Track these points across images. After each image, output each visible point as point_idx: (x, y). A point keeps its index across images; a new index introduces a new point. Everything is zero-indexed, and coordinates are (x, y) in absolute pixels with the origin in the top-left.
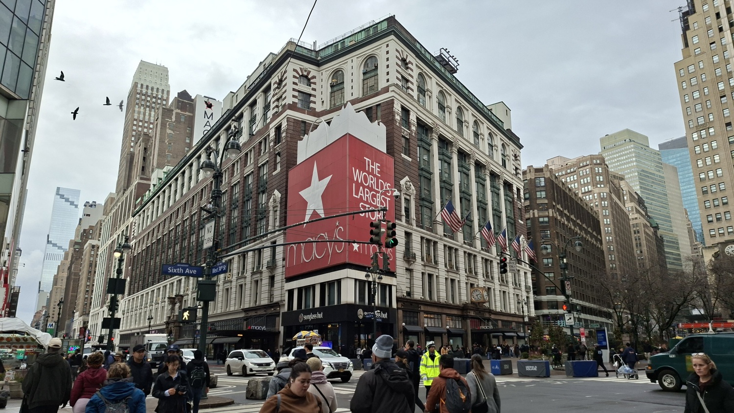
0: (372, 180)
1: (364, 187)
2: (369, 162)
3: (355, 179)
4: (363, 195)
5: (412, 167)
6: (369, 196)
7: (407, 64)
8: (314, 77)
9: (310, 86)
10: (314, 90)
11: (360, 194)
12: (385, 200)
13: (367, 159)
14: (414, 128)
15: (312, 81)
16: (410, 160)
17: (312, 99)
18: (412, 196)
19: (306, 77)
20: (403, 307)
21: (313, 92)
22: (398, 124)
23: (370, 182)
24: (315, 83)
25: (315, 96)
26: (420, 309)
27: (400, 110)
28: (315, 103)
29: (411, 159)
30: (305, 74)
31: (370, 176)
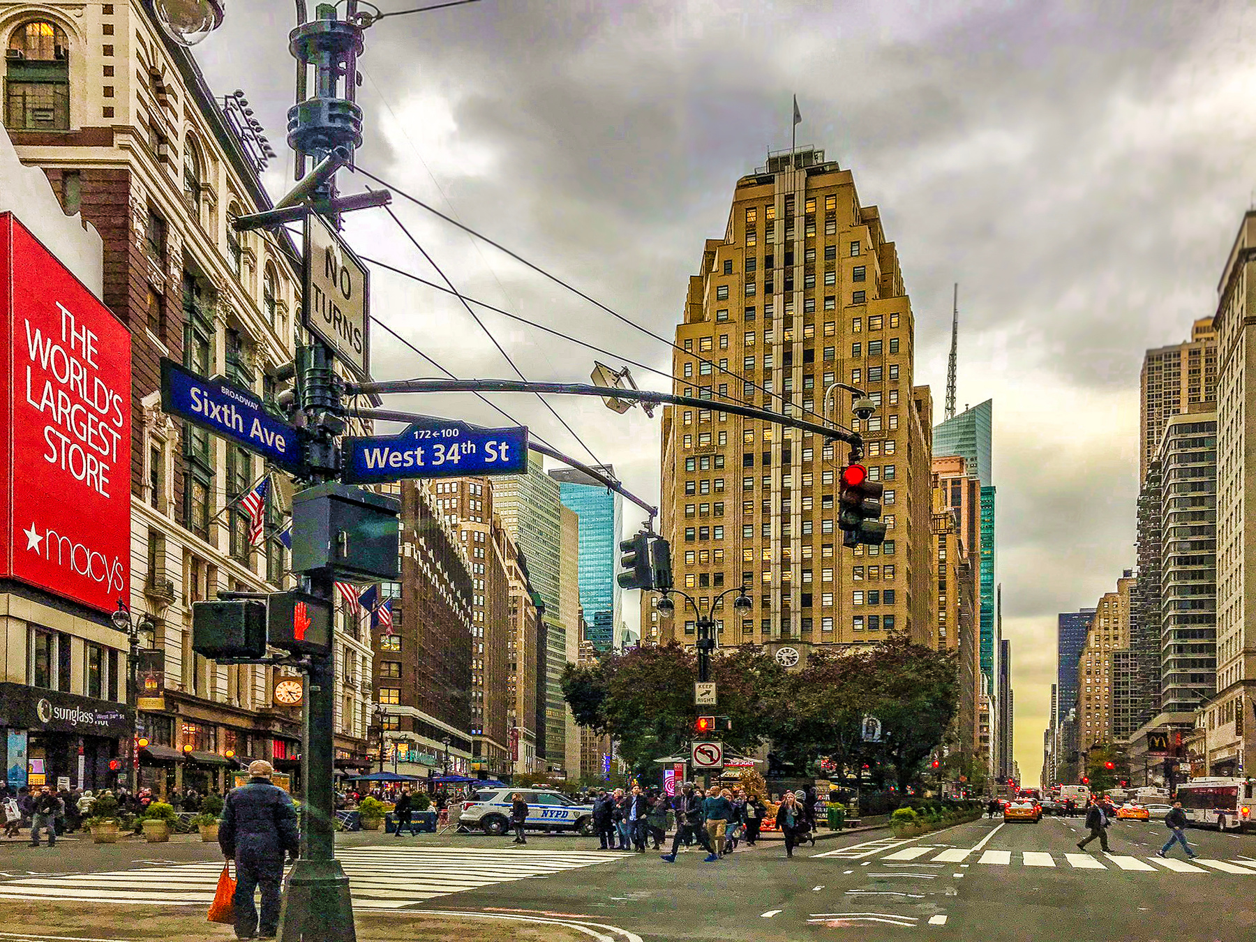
0: (76, 372)
1: (56, 386)
2: (69, 321)
3: (33, 356)
4: (52, 405)
6: (70, 414)
7: (163, 90)
11: (44, 401)
13: (65, 312)
14: (175, 272)
16: (165, 350)
18: (167, 446)
22: (137, 245)
23: (70, 377)
27: (146, 208)
29: (168, 351)
31: (72, 360)
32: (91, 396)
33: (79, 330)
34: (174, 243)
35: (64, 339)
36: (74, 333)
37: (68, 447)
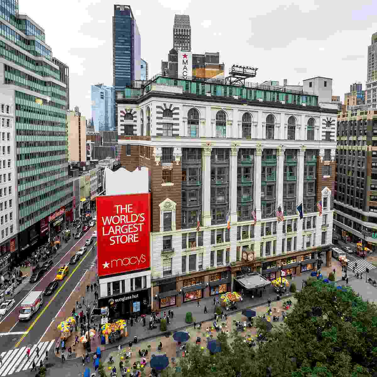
0: (123, 217)
1: (114, 226)
2: (119, 208)
3: (105, 224)
4: (113, 231)
5: (173, 189)
6: (120, 230)
7: (171, 112)
8: (135, 112)
9: (132, 119)
10: (135, 121)
11: (110, 231)
12: (139, 226)
13: (117, 206)
14: (178, 160)
15: (134, 115)
16: (173, 184)
17: (134, 128)
18: (173, 211)
19: (130, 114)
21: (135, 123)
22: (157, 164)
23: (120, 220)
24: (136, 117)
25: (136, 126)
26: (177, 280)
27: (161, 152)
28: (136, 130)
30: (129, 112)
31: (121, 216)
32: (129, 220)
33: (124, 207)
34: (177, 151)
35: (118, 213)
36: (121, 209)
37: (119, 238)
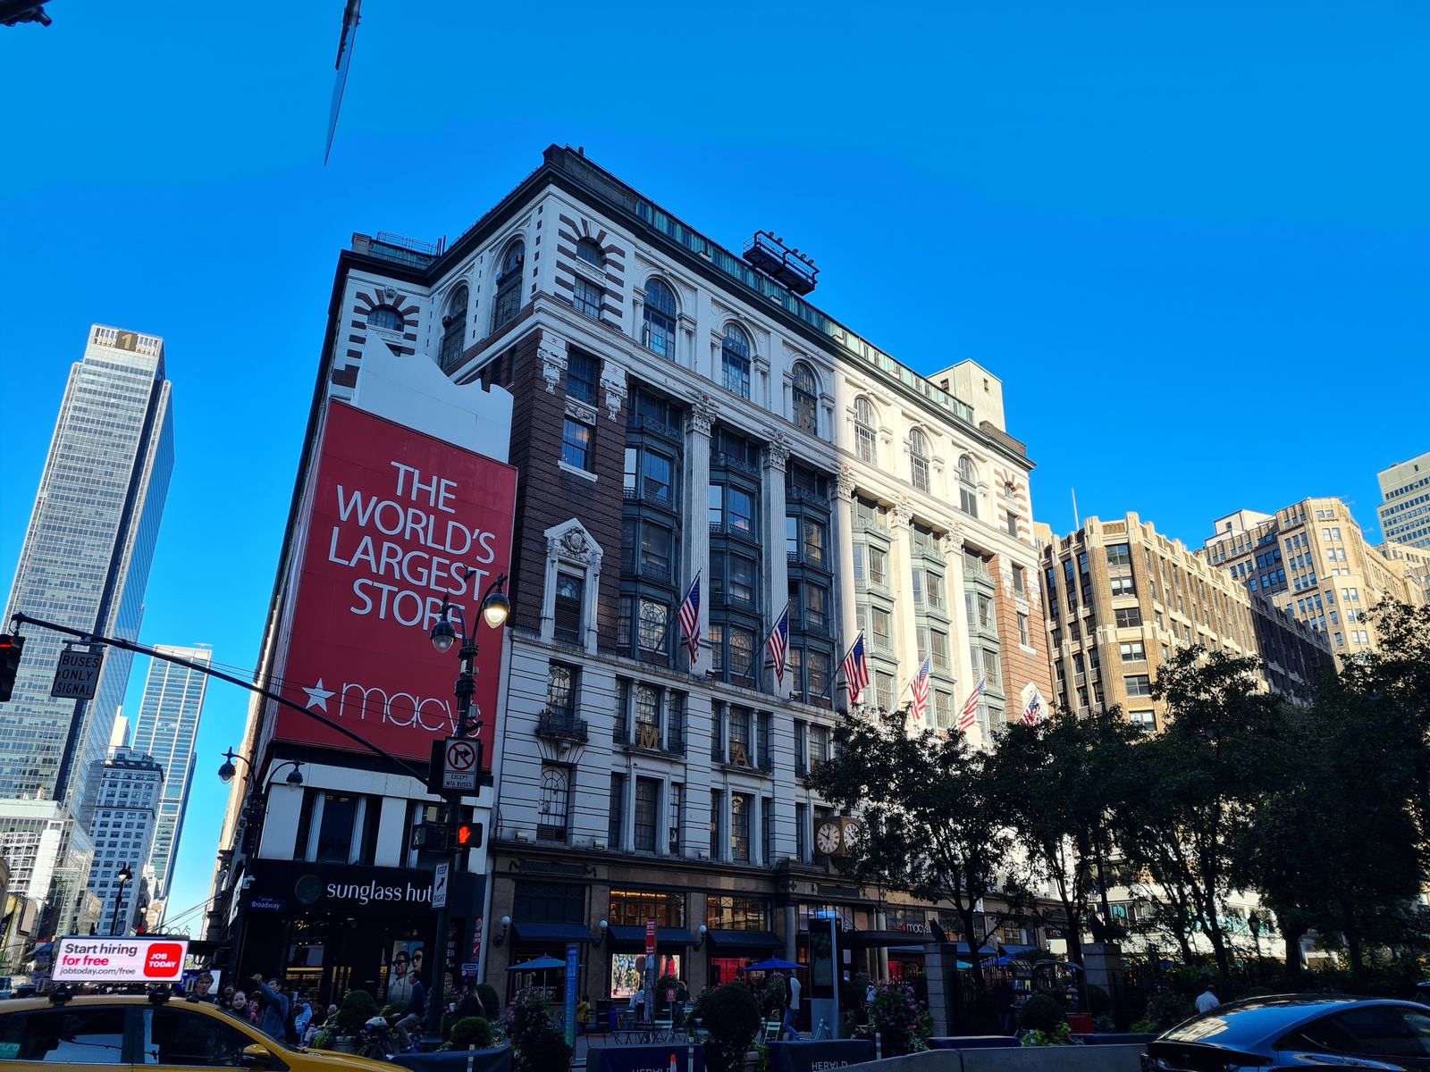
0: (416, 519)
1: (378, 539)
2: (409, 476)
3: (344, 516)
4: (371, 558)
5: (597, 497)
6: (400, 563)
7: (602, 252)
9: (401, 329)
10: (412, 337)
11: (358, 555)
14: (614, 403)
15: (406, 318)
16: (594, 478)
18: (589, 571)
19: (393, 309)
20: (515, 870)
21: (406, 343)
22: (550, 389)
24: (415, 323)
26: (591, 876)
27: (565, 355)
29: (596, 477)
30: (390, 302)
31: (411, 511)
32: (440, 538)
33: (425, 480)
34: (613, 377)
35: (399, 493)
36: (416, 485)
37: (392, 595)
